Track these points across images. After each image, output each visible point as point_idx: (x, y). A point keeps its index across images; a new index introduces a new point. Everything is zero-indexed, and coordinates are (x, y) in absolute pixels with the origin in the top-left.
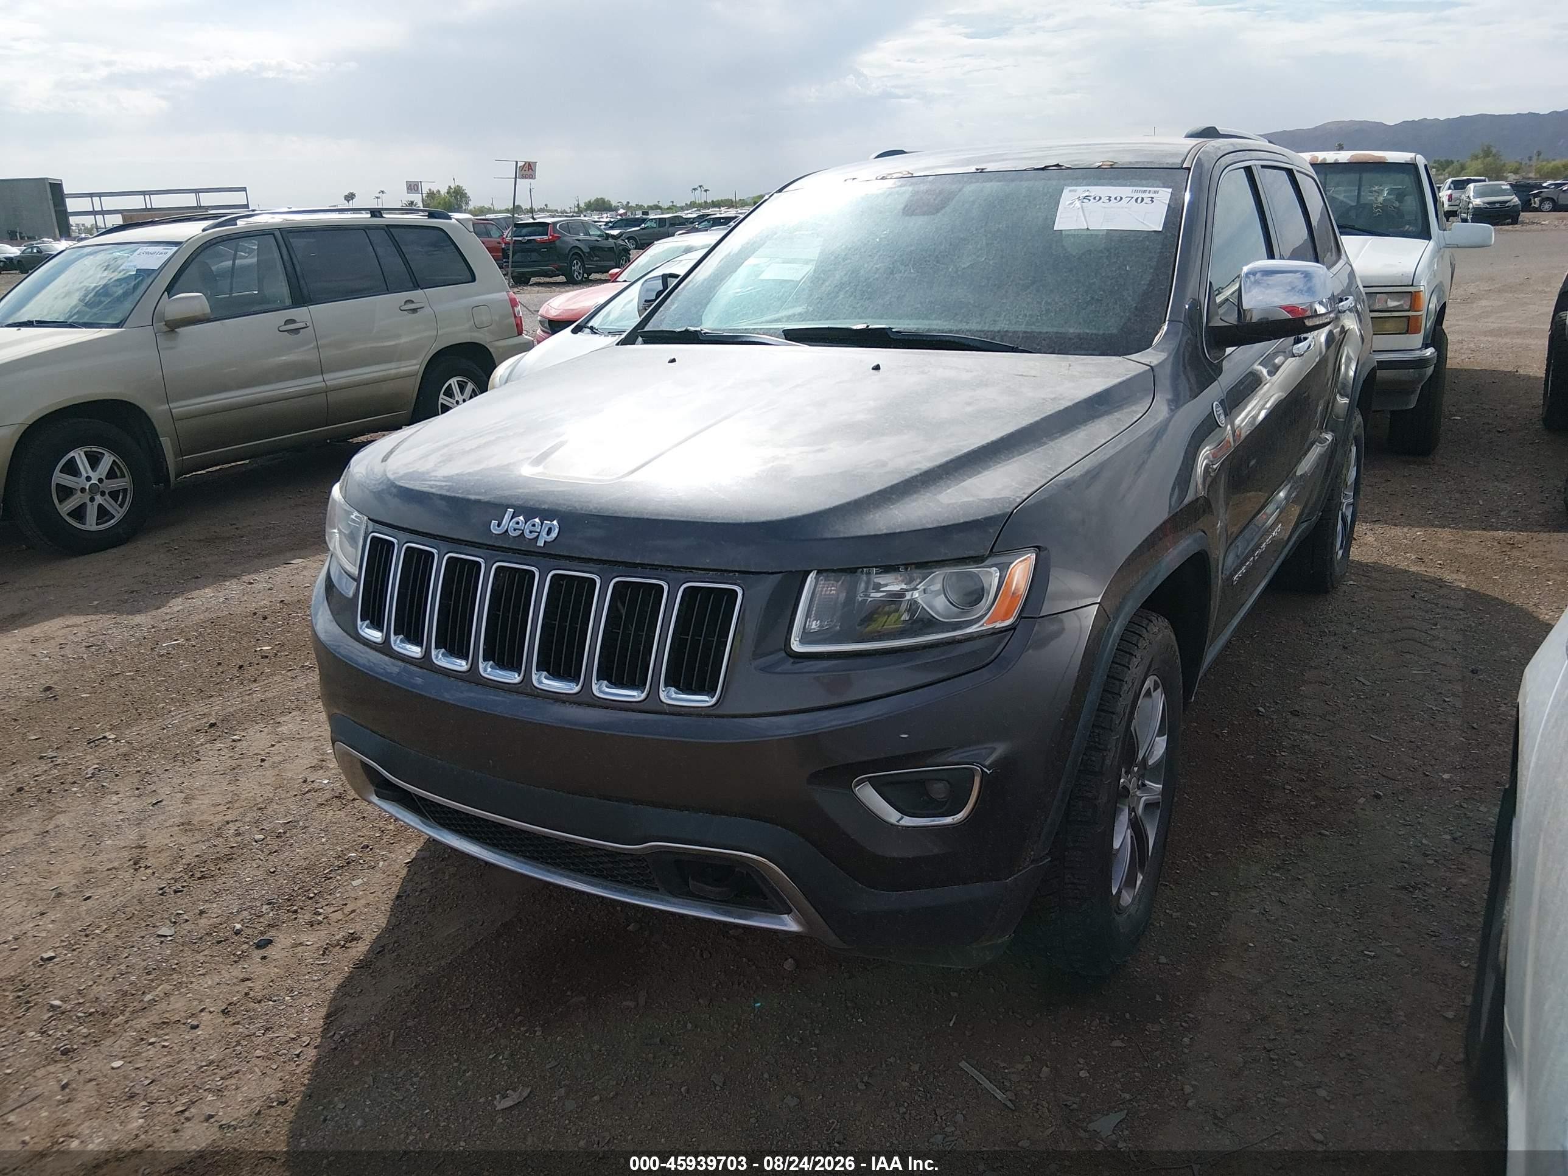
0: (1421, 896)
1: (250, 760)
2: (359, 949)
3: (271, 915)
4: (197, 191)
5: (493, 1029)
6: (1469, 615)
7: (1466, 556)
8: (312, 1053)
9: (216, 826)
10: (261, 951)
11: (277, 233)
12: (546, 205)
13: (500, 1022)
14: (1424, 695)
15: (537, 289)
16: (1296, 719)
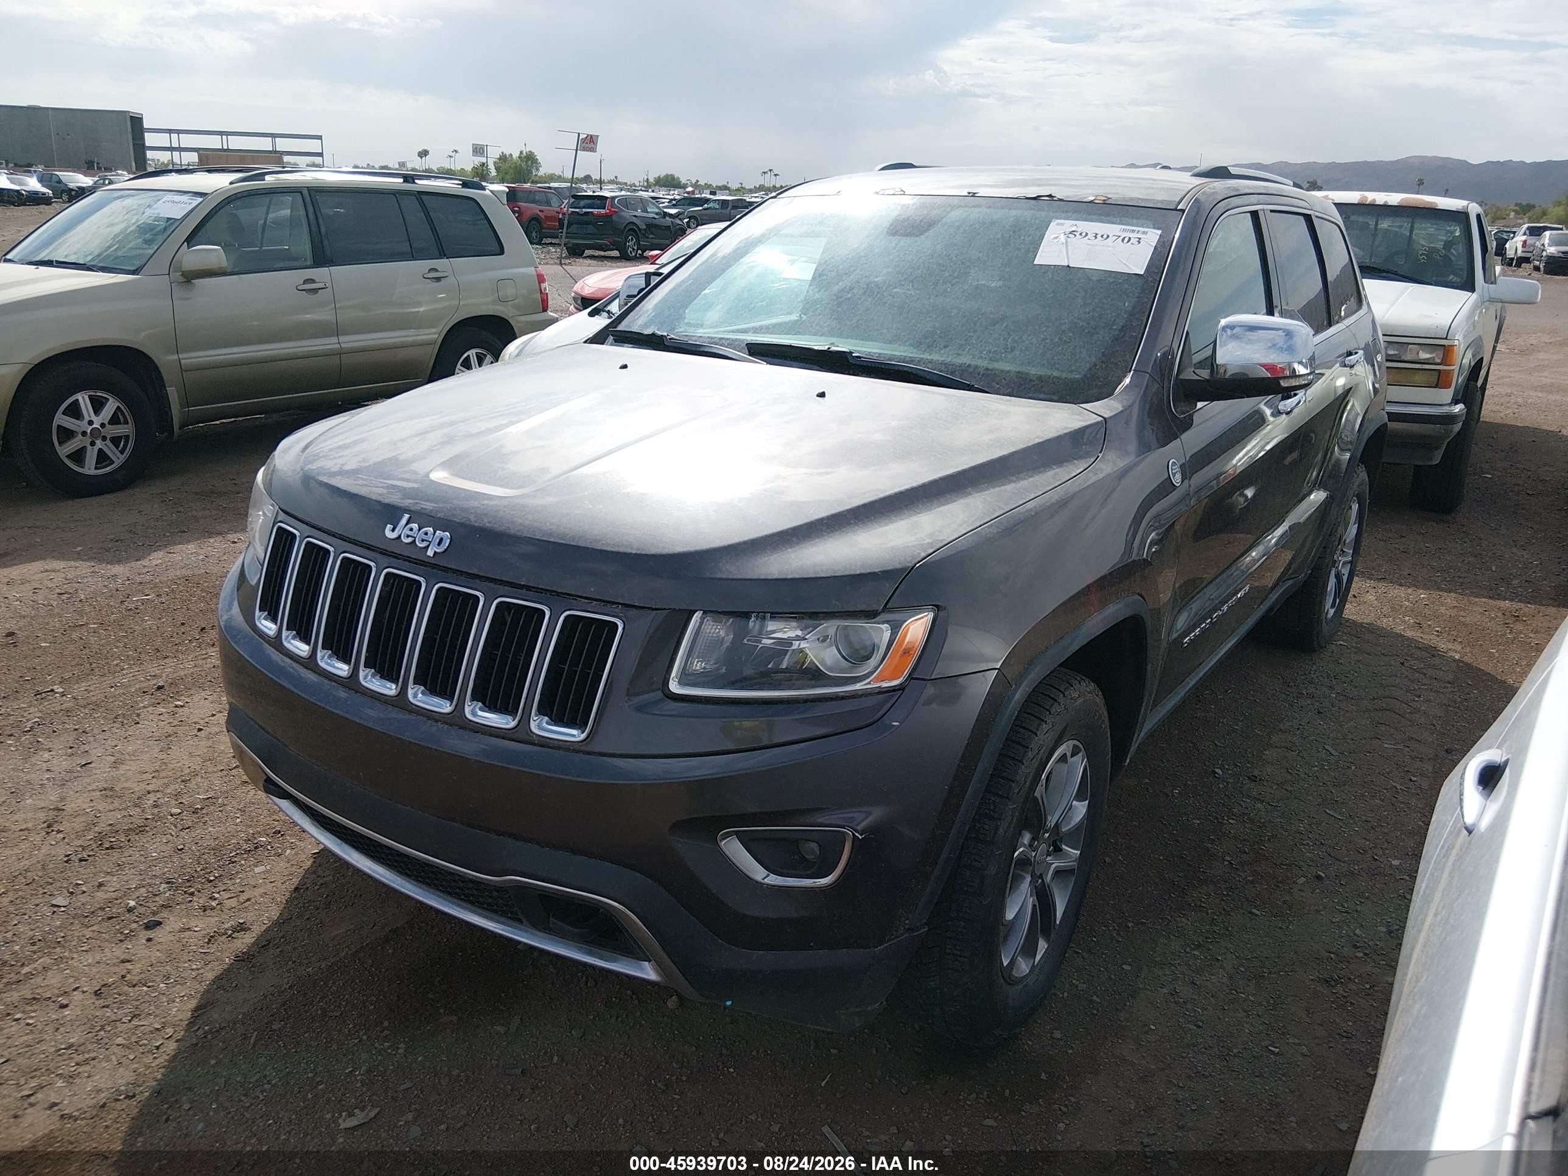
0: (1342, 992)
1: (187, 728)
2: (244, 941)
3: (167, 895)
4: (273, 136)
5: (356, 1041)
6: (1456, 689)
7: (1466, 625)
8: (172, 1046)
9: (137, 794)
10: (149, 932)
11: (305, 192)
12: (616, 177)
13: (365, 1034)
14: (1392, 771)
15: (589, 261)
16: (1252, 785)
